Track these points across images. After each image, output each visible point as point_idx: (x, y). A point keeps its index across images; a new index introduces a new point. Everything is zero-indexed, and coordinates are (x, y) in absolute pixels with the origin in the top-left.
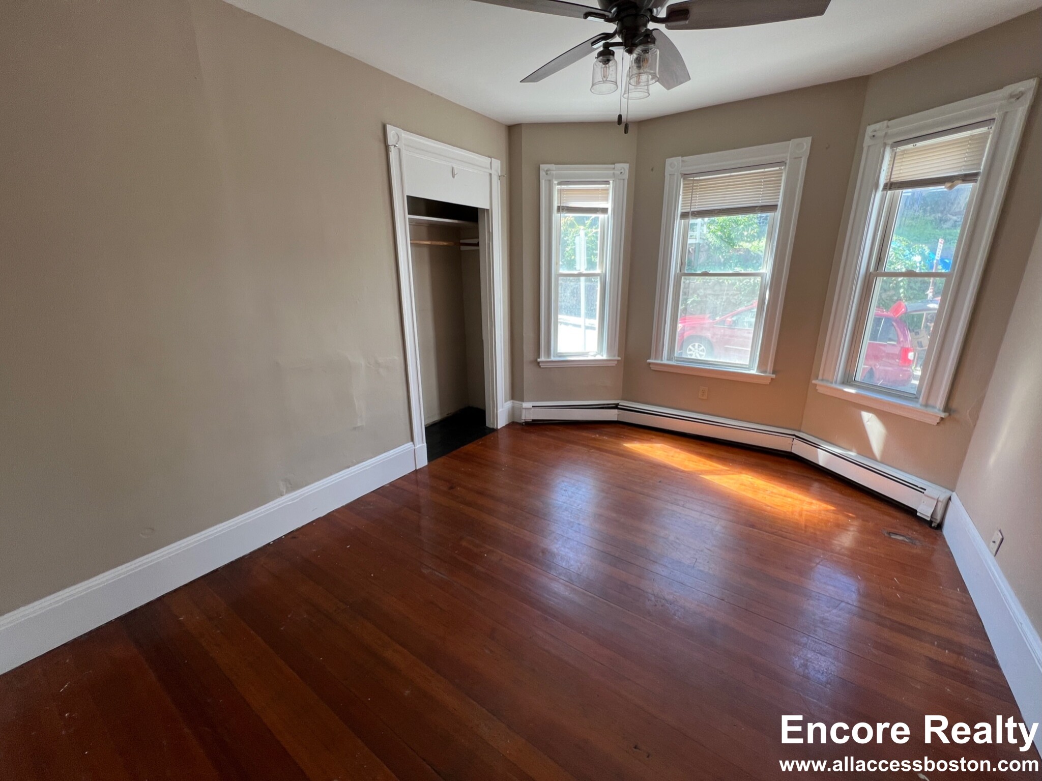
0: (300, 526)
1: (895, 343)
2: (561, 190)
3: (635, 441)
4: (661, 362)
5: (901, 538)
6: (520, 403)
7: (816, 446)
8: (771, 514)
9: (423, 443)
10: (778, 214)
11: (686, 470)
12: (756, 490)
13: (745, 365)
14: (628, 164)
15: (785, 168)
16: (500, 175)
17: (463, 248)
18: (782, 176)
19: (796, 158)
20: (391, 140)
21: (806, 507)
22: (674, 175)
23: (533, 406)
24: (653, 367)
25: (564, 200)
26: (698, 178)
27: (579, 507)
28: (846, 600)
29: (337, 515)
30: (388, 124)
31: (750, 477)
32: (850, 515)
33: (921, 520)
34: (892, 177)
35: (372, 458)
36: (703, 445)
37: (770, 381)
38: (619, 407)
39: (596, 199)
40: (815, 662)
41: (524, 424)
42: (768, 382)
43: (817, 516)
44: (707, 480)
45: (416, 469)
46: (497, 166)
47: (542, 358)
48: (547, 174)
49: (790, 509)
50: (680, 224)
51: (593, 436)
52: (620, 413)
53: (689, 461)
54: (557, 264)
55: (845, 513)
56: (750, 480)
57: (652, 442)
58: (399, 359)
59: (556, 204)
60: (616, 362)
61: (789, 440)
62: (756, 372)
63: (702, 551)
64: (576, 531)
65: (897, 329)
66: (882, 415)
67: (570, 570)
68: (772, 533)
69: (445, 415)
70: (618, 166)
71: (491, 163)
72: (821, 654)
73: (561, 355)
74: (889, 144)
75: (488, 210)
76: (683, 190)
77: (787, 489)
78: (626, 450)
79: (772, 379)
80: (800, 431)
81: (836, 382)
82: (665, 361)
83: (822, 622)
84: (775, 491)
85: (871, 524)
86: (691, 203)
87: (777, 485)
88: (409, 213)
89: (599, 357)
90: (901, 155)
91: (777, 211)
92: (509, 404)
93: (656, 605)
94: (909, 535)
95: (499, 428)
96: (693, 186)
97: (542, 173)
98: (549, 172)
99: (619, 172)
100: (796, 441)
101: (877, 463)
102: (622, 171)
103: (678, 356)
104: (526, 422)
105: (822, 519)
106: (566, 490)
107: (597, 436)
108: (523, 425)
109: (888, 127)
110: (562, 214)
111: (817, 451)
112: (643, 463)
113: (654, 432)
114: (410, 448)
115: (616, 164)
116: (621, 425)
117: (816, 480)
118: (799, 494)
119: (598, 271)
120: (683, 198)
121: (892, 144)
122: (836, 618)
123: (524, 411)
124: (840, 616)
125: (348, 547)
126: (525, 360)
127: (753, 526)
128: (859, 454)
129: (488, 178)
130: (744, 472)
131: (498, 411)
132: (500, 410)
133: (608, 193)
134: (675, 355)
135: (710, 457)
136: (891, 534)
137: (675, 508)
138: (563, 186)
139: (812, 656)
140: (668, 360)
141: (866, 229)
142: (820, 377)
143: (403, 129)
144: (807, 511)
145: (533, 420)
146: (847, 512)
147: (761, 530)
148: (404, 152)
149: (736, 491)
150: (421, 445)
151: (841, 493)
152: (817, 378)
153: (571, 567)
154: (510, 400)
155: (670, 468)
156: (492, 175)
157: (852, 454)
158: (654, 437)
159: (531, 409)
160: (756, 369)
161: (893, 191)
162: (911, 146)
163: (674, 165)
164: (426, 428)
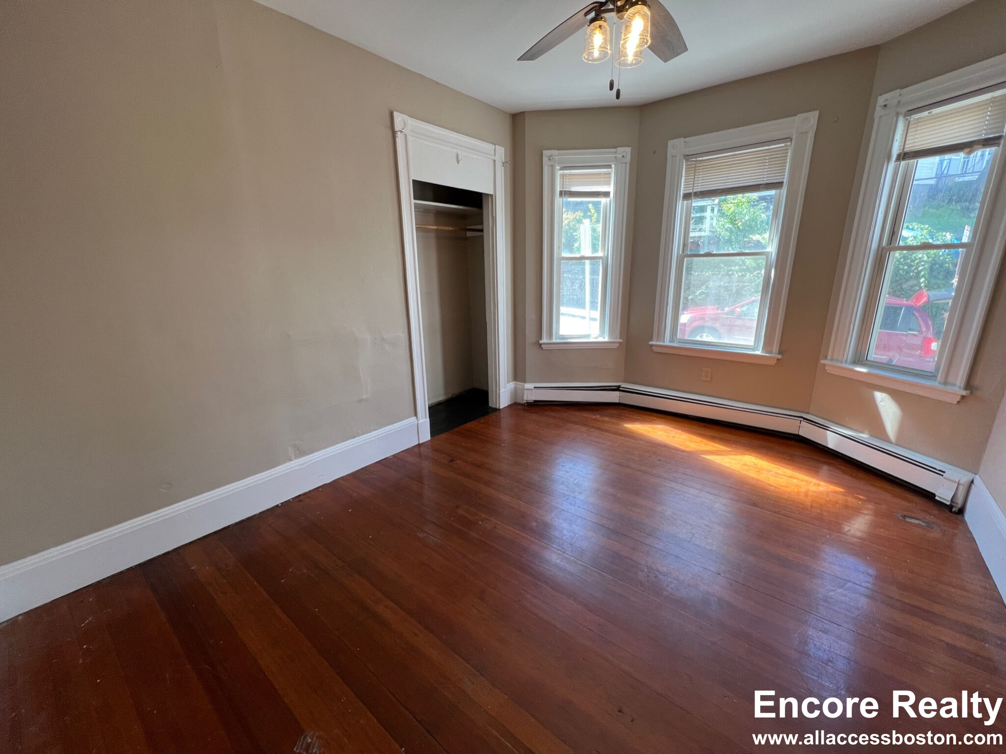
0: (307, 490)
1: (917, 333)
2: (563, 174)
3: (637, 422)
4: (664, 344)
5: (917, 522)
6: (522, 384)
7: (825, 428)
8: (775, 494)
9: (426, 418)
10: (784, 191)
11: (687, 449)
12: (760, 470)
13: (750, 346)
14: (630, 148)
15: (791, 144)
16: (504, 161)
17: (469, 234)
18: (787, 153)
19: (802, 133)
20: (398, 127)
21: (813, 488)
22: (676, 156)
23: (535, 387)
24: (655, 349)
25: (567, 185)
26: (700, 159)
27: (575, 481)
28: (853, 580)
29: (342, 482)
30: (395, 111)
31: (754, 458)
32: (861, 497)
33: (940, 504)
34: (905, 147)
35: (376, 430)
36: (705, 426)
37: (776, 362)
38: (621, 389)
39: (598, 184)
40: (816, 639)
41: (526, 404)
42: (773, 362)
43: (825, 497)
44: (709, 460)
45: (419, 444)
46: (501, 153)
47: (544, 340)
48: (549, 160)
49: (796, 490)
50: (682, 205)
51: (594, 417)
52: (622, 395)
53: (690, 441)
54: (559, 248)
55: (855, 495)
56: (753, 460)
57: (654, 424)
58: (404, 336)
59: (558, 189)
60: (618, 345)
61: (797, 422)
62: (761, 352)
63: (699, 527)
64: (571, 504)
65: (920, 319)
66: (896, 395)
67: (563, 540)
68: (775, 512)
69: (450, 396)
70: (620, 149)
71: (495, 150)
72: (823, 632)
73: (563, 337)
74: (902, 113)
75: (492, 195)
76: (686, 171)
77: (793, 471)
78: (626, 429)
79: (778, 360)
80: (808, 413)
81: (846, 362)
82: (667, 343)
83: (826, 601)
84: (780, 472)
85: (884, 507)
86: (694, 184)
87: (782, 466)
88: (415, 199)
89: (601, 339)
90: (915, 123)
91: (783, 188)
92: (512, 385)
93: (648, 576)
94: (925, 519)
95: (501, 408)
96: (695, 167)
97: (545, 159)
98: (551, 158)
99: (621, 156)
100: (804, 423)
101: (892, 445)
102: (624, 154)
103: (680, 338)
104: (527, 403)
105: (830, 500)
106: (564, 466)
107: (598, 416)
108: (525, 406)
109: (900, 95)
110: (564, 199)
111: (826, 434)
112: (643, 442)
113: (655, 414)
114: (414, 422)
115: (618, 148)
116: (622, 407)
117: (825, 463)
118: (806, 475)
119: (600, 254)
120: (685, 179)
121: (905, 113)
122: (841, 598)
123: (526, 392)
124: (845, 596)
125: (350, 510)
126: (527, 341)
127: (754, 504)
128: (872, 436)
129: (492, 164)
130: (748, 453)
131: (501, 391)
132: (502, 390)
133: (610, 177)
134: (678, 337)
135: (713, 438)
136: (906, 517)
137: (673, 485)
138: (565, 171)
139: (814, 633)
140: (670, 342)
141: (878, 202)
142: (829, 357)
143: (409, 116)
144: (813, 492)
145: (535, 401)
146: (856, 494)
147: (764, 509)
148: (410, 138)
149: (738, 471)
150: (424, 420)
151: (851, 476)
152: (826, 358)
153: (564, 537)
154: (513, 381)
155: (670, 448)
156: (496, 161)
157: (864, 436)
158: (655, 418)
159: (532, 389)
160: (761, 349)
161: (908, 161)
162: (926, 113)
163: (676, 147)
164: (430, 408)
